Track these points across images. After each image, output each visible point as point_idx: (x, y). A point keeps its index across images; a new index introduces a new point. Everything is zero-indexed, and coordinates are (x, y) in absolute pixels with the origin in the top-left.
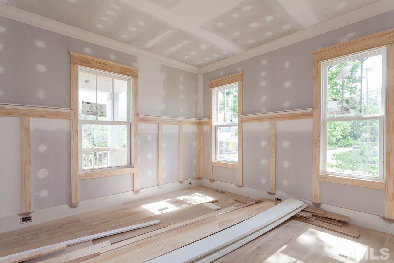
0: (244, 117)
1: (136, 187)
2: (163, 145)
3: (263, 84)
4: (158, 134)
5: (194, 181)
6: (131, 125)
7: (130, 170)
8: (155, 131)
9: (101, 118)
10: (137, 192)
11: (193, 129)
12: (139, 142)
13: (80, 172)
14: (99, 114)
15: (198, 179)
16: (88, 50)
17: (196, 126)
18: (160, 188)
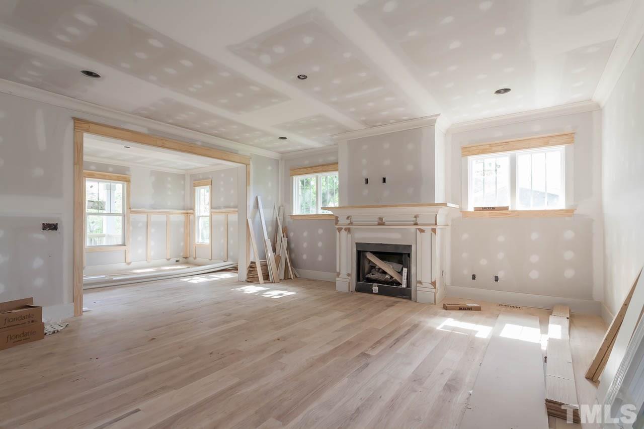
0: (213, 210)
1: (128, 261)
2: (152, 230)
3: (222, 189)
4: (147, 222)
5: (181, 259)
6: (124, 216)
7: (123, 248)
8: (145, 220)
9: (100, 211)
10: (129, 264)
11: (182, 218)
12: (131, 228)
13: (86, 247)
14: (100, 208)
15: (186, 258)
16: (93, 167)
17: (183, 216)
18: (148, 262)
